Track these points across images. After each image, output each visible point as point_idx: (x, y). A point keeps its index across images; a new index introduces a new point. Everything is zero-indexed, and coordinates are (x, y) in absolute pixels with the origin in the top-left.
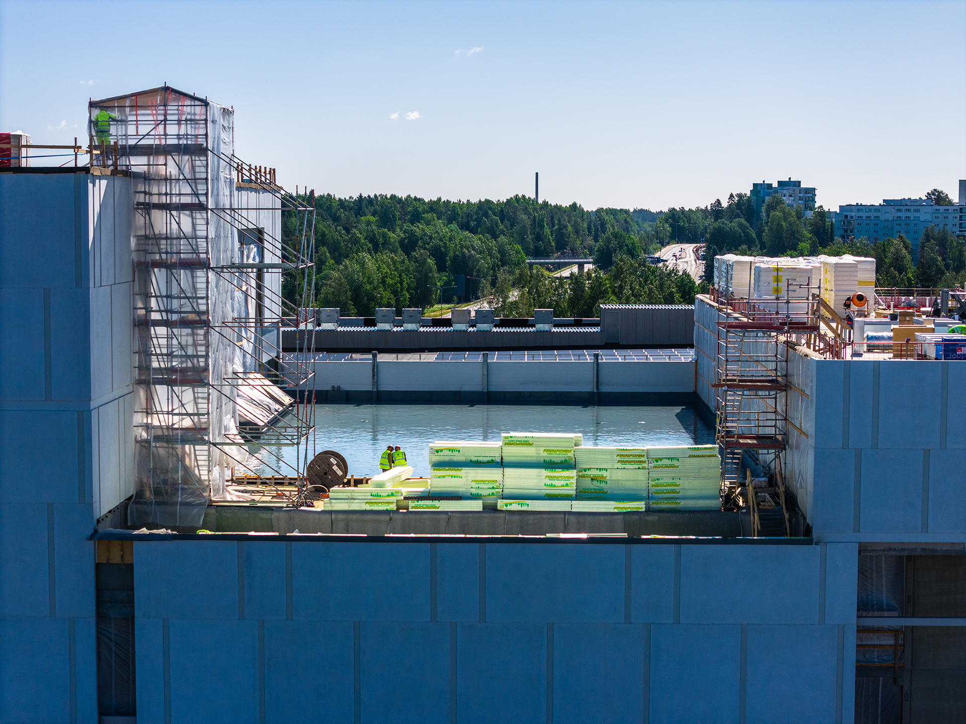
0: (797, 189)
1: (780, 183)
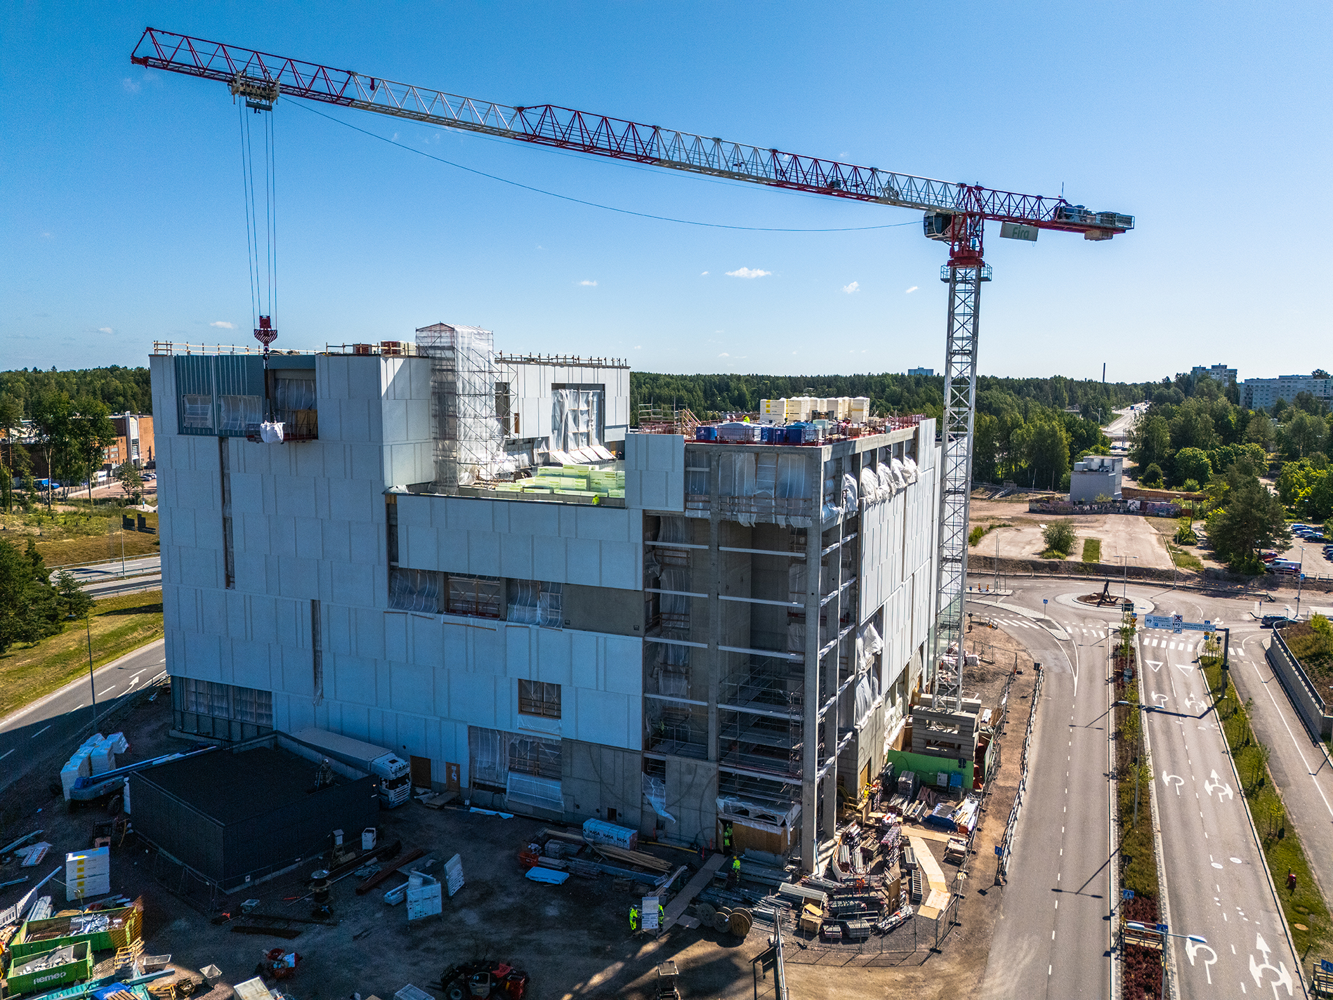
0: (1223, 370)
1: (1213, 367)
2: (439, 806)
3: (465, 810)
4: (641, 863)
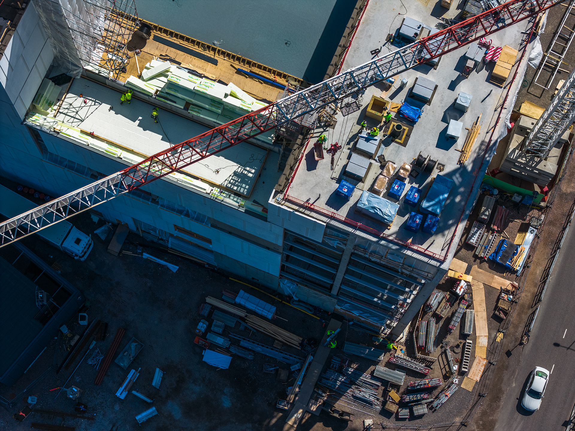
2: (118, 252)
3: (139, 256)
4: (280, 339)
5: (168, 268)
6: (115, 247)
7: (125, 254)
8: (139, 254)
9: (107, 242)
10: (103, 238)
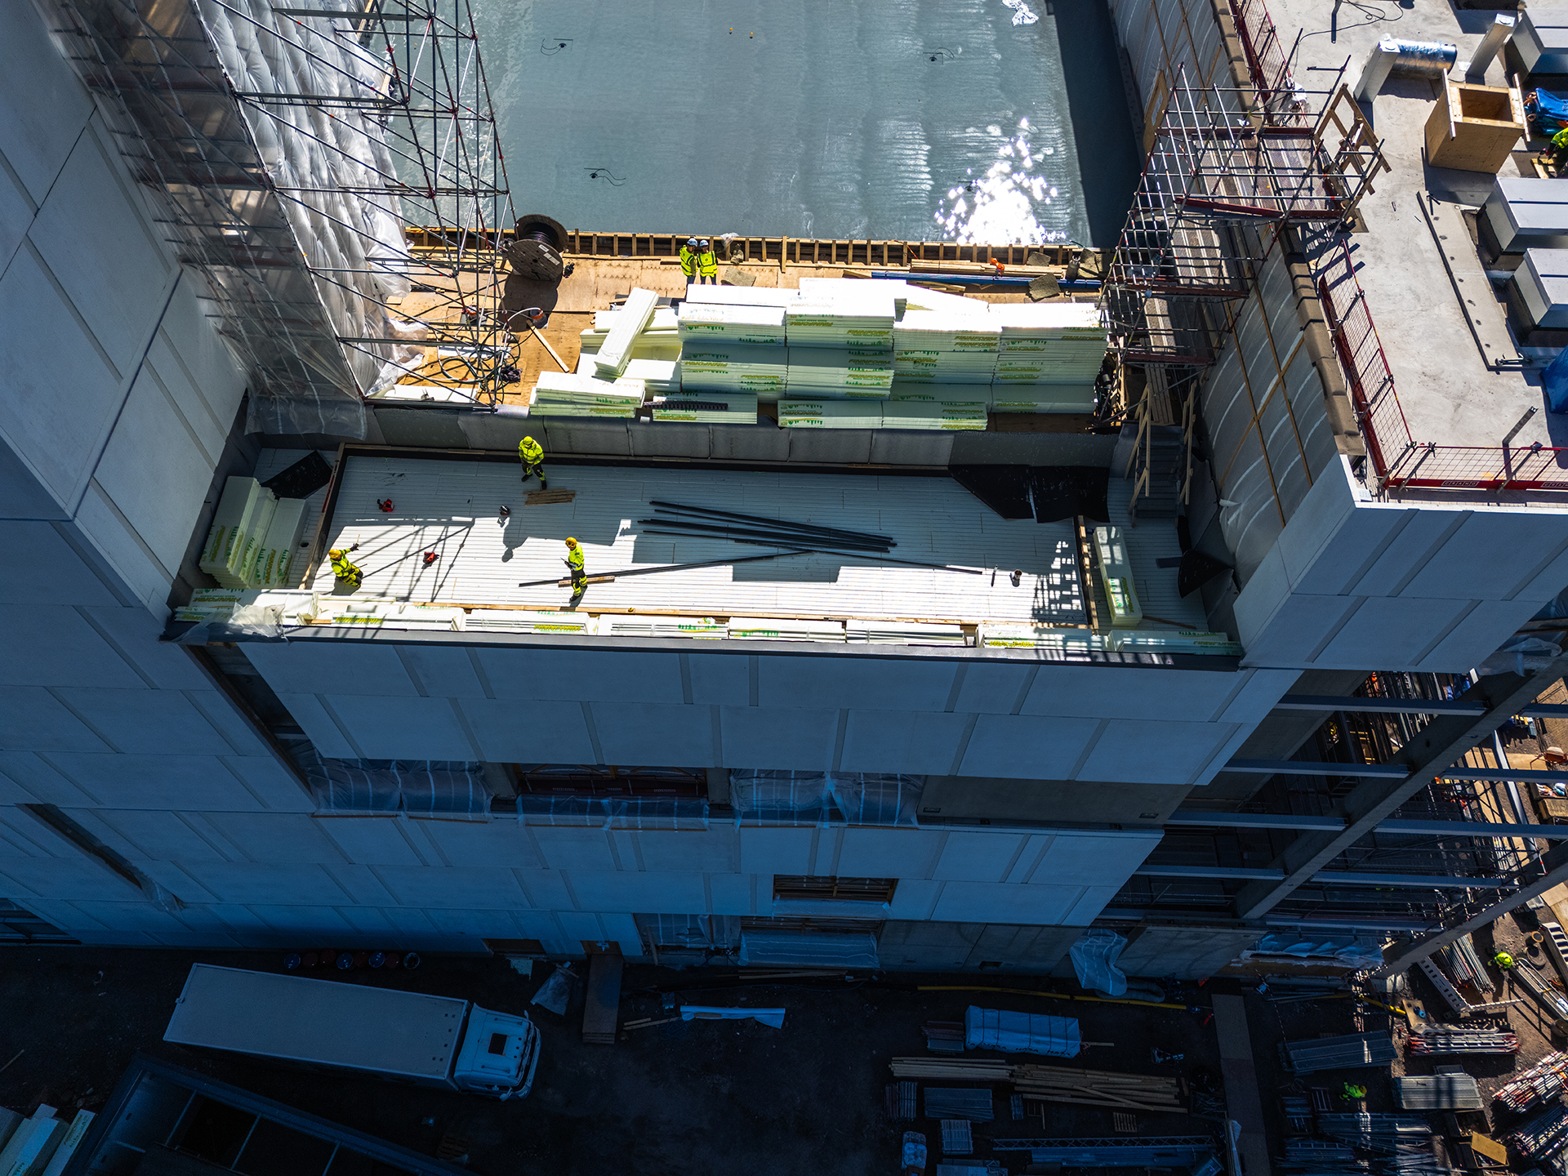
2: (614, 1032)
3: (672, 1020)
4: (1125, 1103)
5: (758, 1023)
6: (601, 1021)
7: (633, 1030)
8: (669, 1017)
9: (576, 1014)
10: (560, 1009)
